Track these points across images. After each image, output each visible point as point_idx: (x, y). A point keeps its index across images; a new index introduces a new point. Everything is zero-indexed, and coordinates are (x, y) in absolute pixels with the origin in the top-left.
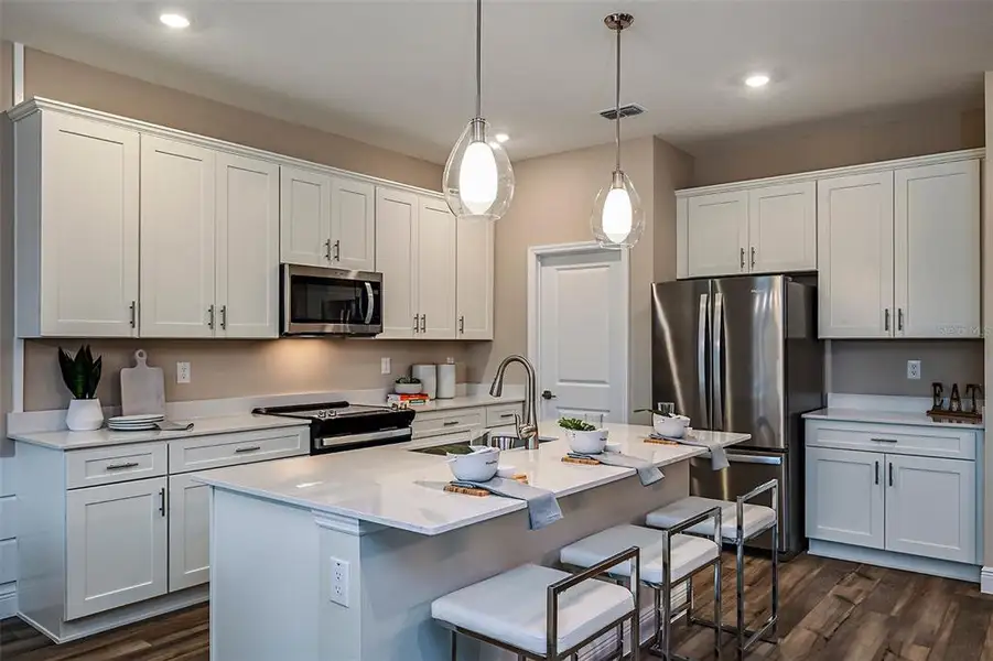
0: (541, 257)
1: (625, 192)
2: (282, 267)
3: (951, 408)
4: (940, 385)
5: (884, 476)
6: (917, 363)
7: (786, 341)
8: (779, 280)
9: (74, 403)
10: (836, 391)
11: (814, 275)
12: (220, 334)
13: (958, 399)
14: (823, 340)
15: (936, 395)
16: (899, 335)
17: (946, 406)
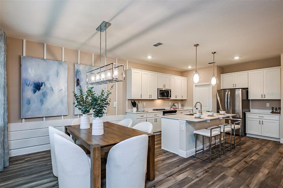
0: (195, 86)
1: (215, 78)
2: (158, 89)
3: (275, 112)
4: (273, 108)
5: (261, 123)
6: (269, 104)
7: (242, 100)
8: (241, 89)
9: (133, 108)
10: (252, 109)
11: (248, 88)
12: (150, 99)
13: (277, 110)
14: (249, 100)
15: (272, 110)
16: (264, 99)
17: (274, 111)
